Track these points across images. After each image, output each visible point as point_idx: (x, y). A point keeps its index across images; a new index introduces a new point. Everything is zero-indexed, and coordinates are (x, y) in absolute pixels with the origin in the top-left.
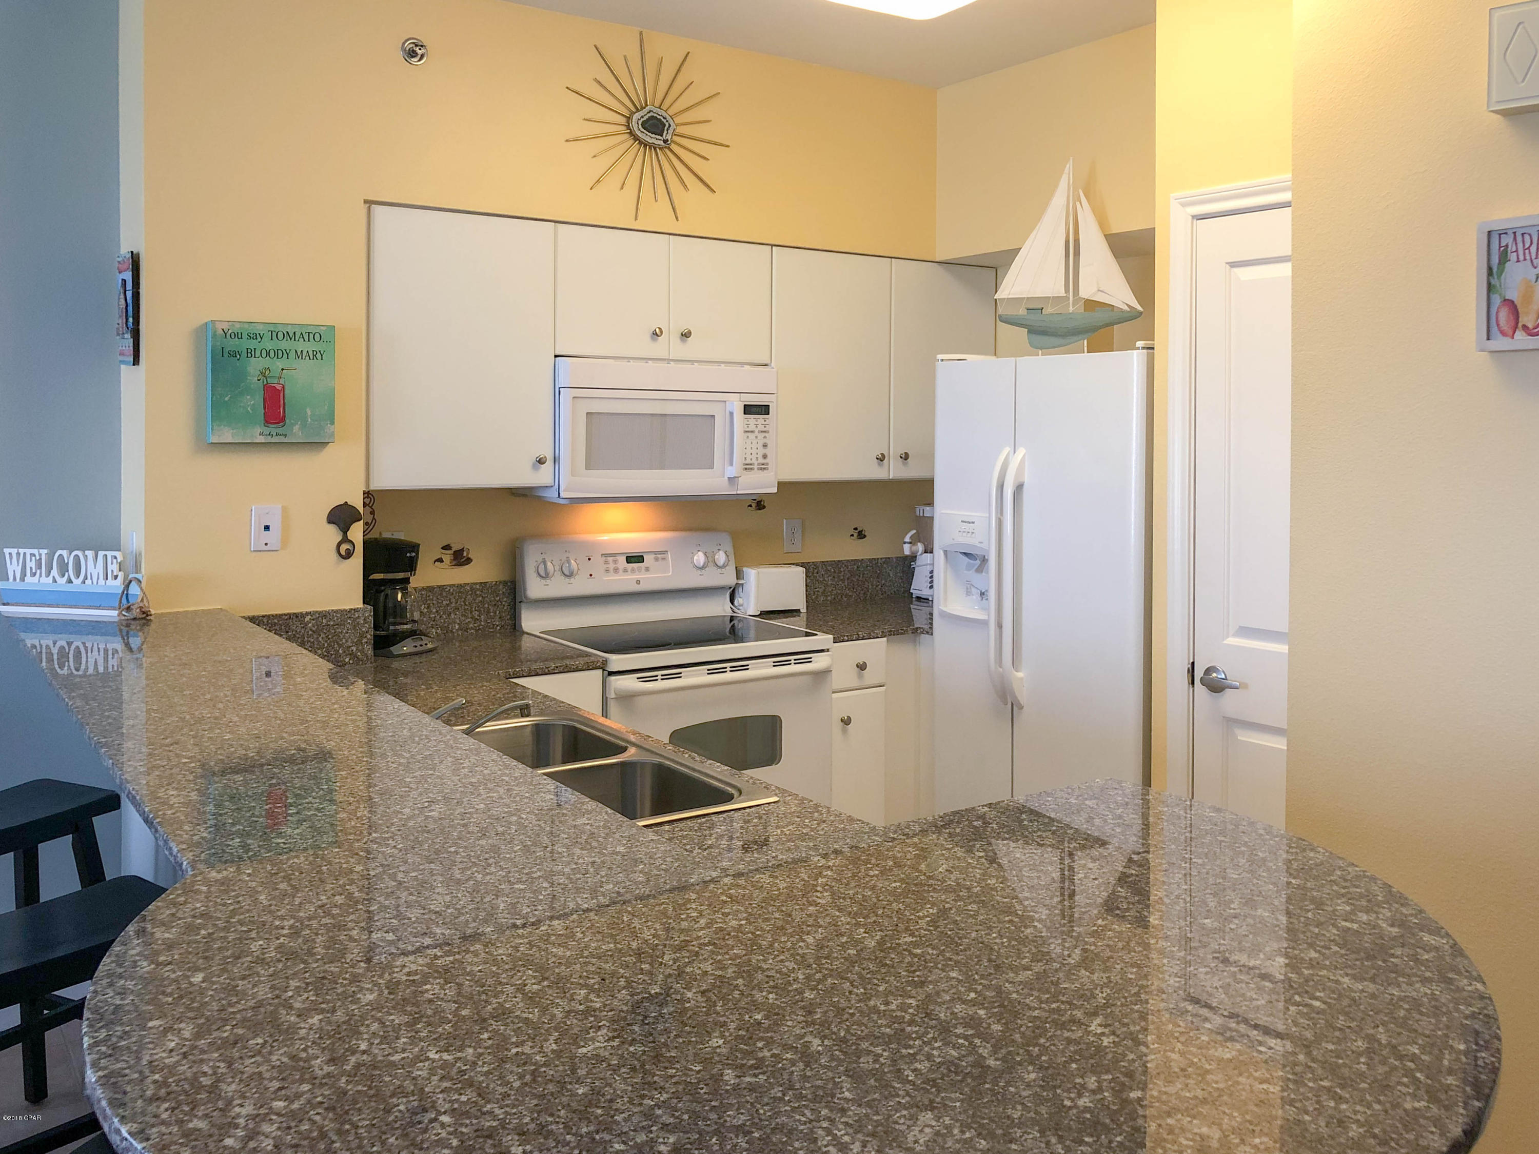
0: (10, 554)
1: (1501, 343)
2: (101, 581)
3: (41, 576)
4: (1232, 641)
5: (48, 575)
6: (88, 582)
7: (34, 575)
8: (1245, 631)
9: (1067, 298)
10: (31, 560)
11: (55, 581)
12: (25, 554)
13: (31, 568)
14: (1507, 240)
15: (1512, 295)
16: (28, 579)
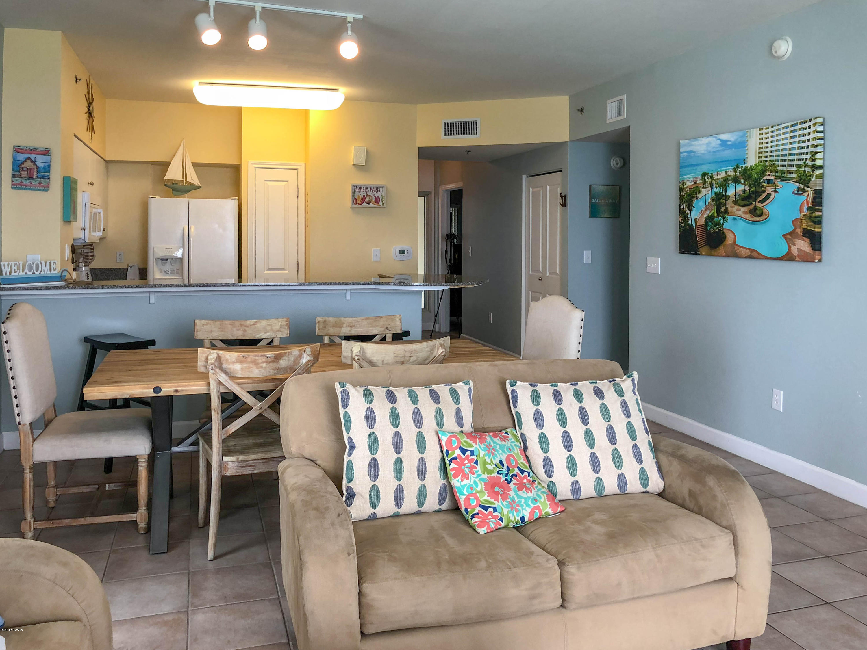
0: (4, 265)
1: (354, 206)
2: (49, 272)
3: (19, 272)
4: (266, 272)
5: (23, 271)
6: (43, 273)
7: (16, 272)
8: (270, 269)
9: (183, 181)
10: (15, 266)
11: (26, 273)
12: (12, 264)
13: (15, 269)
14: (355, 187)
15: (356, 197)
16: (13, 274)
